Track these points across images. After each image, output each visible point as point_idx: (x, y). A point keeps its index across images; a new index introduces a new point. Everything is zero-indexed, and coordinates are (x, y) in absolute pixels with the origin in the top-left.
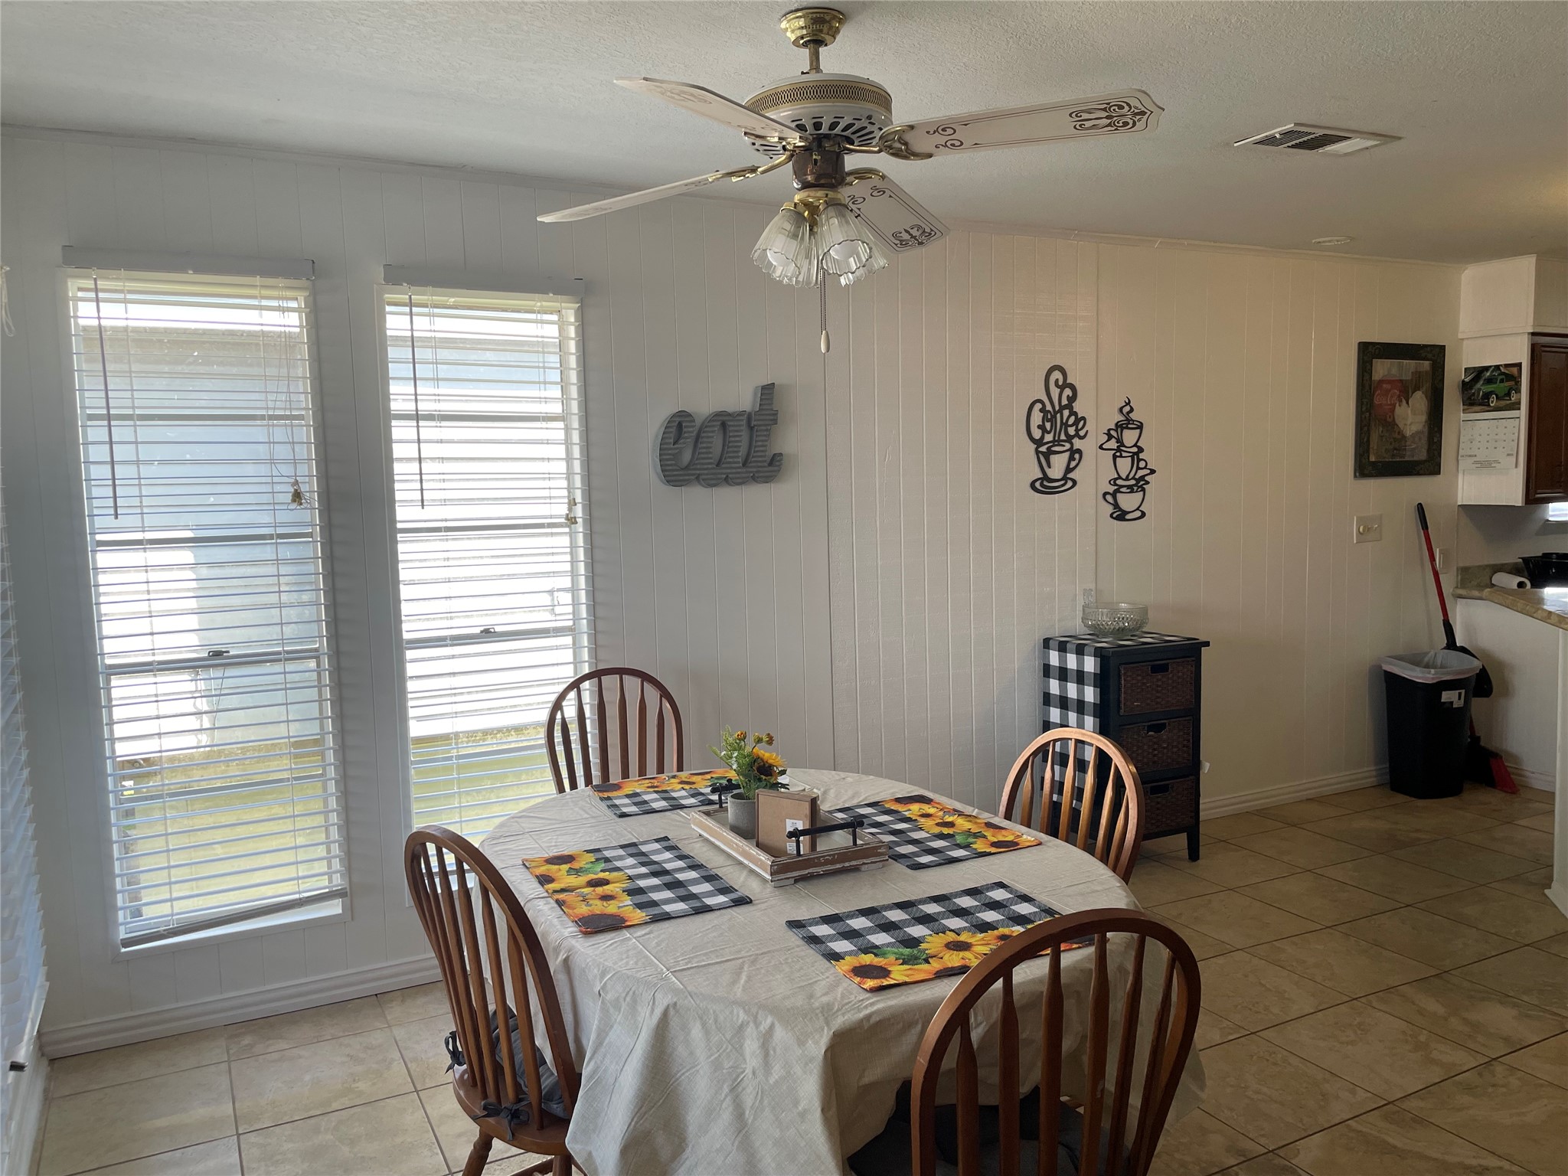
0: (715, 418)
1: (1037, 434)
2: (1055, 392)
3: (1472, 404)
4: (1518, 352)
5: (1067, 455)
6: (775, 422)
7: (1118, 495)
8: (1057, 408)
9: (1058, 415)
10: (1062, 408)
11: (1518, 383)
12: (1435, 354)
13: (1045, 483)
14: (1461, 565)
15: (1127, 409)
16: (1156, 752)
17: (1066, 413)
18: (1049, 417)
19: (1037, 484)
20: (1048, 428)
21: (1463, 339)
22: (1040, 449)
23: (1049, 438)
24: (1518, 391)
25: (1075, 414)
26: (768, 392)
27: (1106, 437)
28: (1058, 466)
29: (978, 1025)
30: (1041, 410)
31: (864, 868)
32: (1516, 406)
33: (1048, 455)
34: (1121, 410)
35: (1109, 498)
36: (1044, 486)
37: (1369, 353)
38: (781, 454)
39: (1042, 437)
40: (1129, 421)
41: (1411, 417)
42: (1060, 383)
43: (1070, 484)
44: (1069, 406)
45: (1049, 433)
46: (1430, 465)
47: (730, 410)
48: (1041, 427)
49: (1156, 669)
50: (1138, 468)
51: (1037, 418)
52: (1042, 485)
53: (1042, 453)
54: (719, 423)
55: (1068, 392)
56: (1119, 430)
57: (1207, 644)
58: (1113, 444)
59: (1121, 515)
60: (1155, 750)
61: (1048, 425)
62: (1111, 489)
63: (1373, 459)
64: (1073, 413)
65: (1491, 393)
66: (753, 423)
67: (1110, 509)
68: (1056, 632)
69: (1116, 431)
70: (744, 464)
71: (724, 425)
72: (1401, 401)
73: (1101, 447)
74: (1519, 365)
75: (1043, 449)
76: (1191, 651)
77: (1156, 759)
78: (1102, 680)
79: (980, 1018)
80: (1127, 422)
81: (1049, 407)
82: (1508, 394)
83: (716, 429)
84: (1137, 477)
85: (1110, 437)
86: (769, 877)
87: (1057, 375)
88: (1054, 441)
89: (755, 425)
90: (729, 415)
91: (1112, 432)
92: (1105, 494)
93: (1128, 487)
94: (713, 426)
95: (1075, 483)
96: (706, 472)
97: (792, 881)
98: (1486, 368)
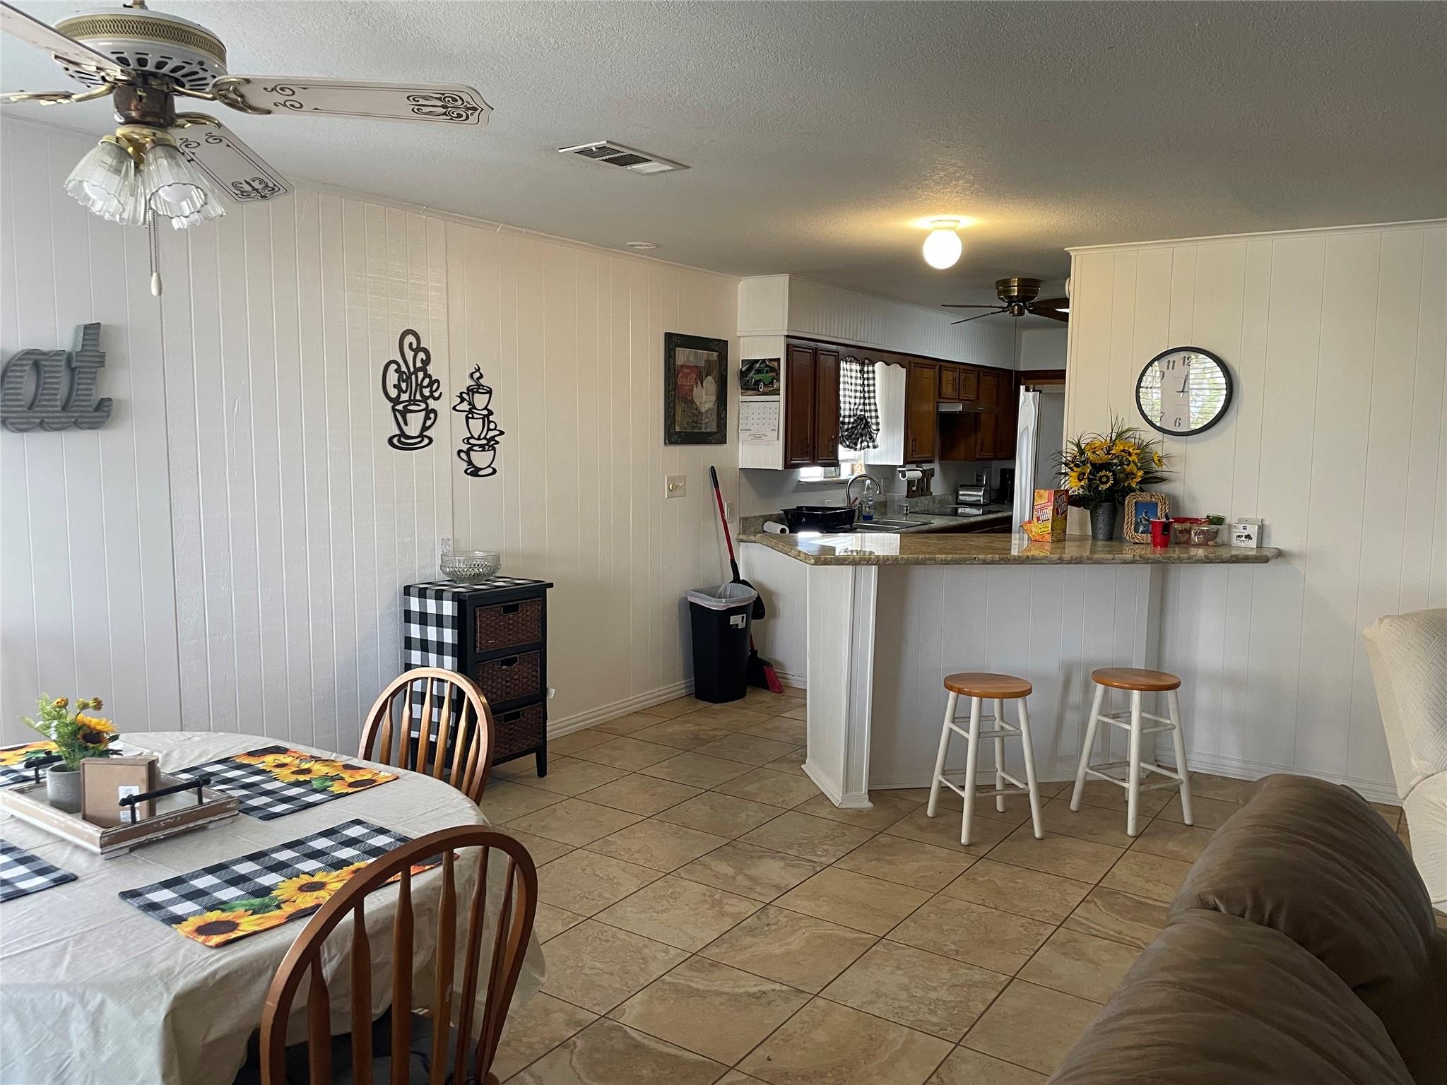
0: (26, 356)
1: (393, 393)
2: (409, 355)
3: (747, 389)
4: (776, 350)
5: (424, 413)
6: (102, 364)
7: (472, 453)
8: (412, 370)
9: (413, 377)
10: (417, 370)
11: (778, 374)
12: (720, 346)
13: (403, 439)
14: (742, 516)
15: (477, 375)
16: (508, 684)
17: (421, 375)
18: (405, 377)
19: (395, 441)
20: (404, 388)
21: (740, 337)
22: (396, 408)
23: (405, 397)
24: (778, 380)
25: (430, 376)
26: (92, 332)
27: (459, 400)
28: (414, 424)
29: (331, 960)
30: (396, 371)
31: (211, 826)
32: (777, 392)
33: (404, 413)
34: (471, 375)
35: (463, 455)
36: (401, 442)
37: (674, 342)
38: (110, 400)
39: (399, 396)
40: (479, 386)
41: (705, 396)
42: (414, 346)
43: (426, 441)
44: (424, 369)
45: (405, 392)
46: (718, 436)
47: (45, 348)
48: (397, 386)
49: (508, 610)
50: (489, 429)
51: (393, 378)
52: (399, 441)
53: (398, 410)
54: (30, 362)
55: (421, 355)
56: (470, 393)
57: (551, 585)
58: (465, 406)
59: (475, 472)
60: (507, 682)
61: (404, 386)
62: (465, 447)
63: (678, 429)
64: (427, 375)
65: (760, 381)
66: (74, 364)
67: (465, 466)
68: (417, 580)
69: (468, 394)
70: (64, 408)
71: (36, 365)
72: (697, 383)
73: (454, 408)
74: (778, 360)
75: (400, 407)
76: (538, 592)
77: (508, 690)
78: (459, 622)
79: (333, 952)
80: (477, 387)
81: (404, 368)
82: (772, 383)
83: (27, 368)
84: (488, 437)
85: (463, 400)
86: (98, 850)
87: (410, 339)
88: (410, 400)
89: (76, 368)
90: (43, 353)
91: (465, 396)
92: (459, 452)
93: (480, 446)
94: (23, 365)
95: (431, 441)
96: (14, 415)
97: (127, 850)
98: (757, 361)
